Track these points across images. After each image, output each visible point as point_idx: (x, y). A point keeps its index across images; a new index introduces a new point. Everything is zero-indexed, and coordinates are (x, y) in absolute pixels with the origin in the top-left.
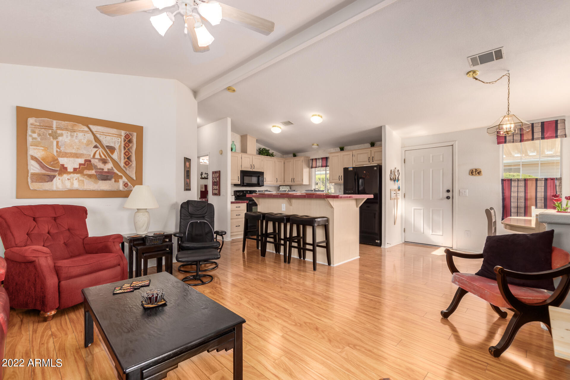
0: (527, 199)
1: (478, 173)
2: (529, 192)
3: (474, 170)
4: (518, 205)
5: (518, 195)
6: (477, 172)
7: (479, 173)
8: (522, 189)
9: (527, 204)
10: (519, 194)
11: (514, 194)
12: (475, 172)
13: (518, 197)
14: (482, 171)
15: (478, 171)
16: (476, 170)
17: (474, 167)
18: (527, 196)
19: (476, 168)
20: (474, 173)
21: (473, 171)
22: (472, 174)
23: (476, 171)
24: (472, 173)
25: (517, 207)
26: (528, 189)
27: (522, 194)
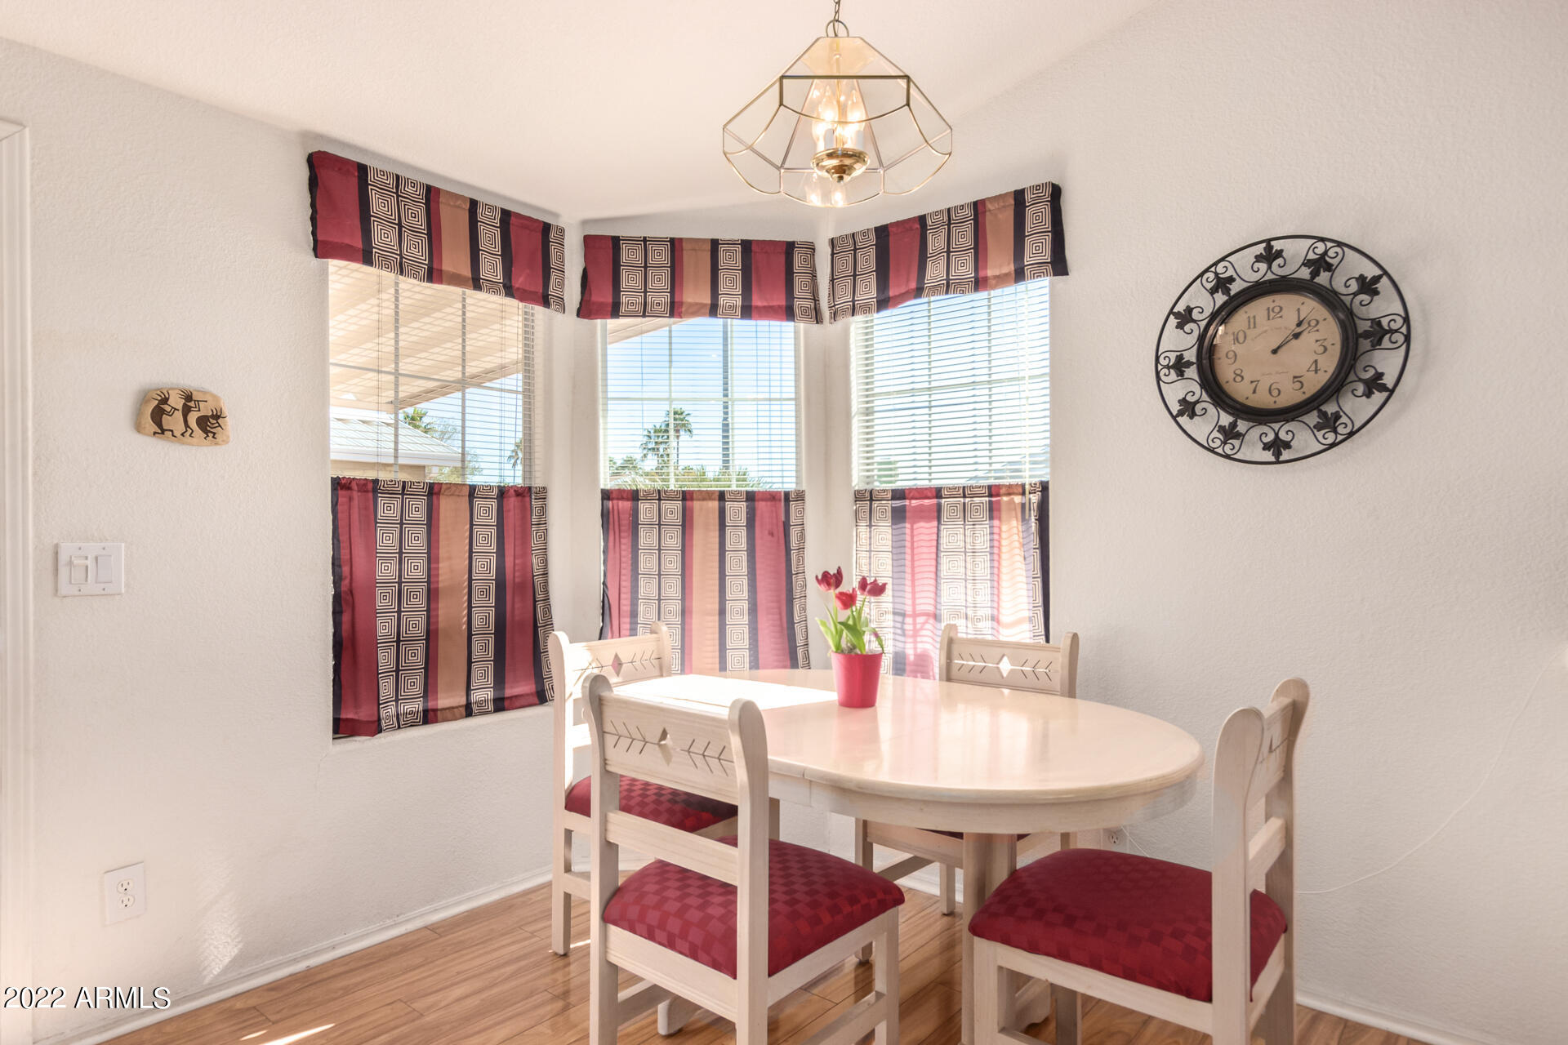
0: (437, 589)
1: (203, 422)
2: (443, 553)
3: (176, 401)
4: (403, 629)
5: (400, 570)
6: (193, 418)
7: (210, 424)
8: (417, 541)
9: (437, 616)
10: (405, 566)
11: (386, 571)
12: (179, 415)
13: (400, 583)
14: (226, 412)
15: (205, 410)
16: (188, 397)
17: (177, 375)
18: (438, 575)
19: (191, 382)
20: (175, 422)
21: (165, 401)
22: (159, 424)
23: (186, 410)
24: (158, 415)
25: (398, 641)
26: (442, 537)
27: (416, 570)
